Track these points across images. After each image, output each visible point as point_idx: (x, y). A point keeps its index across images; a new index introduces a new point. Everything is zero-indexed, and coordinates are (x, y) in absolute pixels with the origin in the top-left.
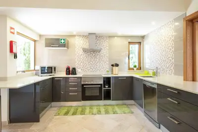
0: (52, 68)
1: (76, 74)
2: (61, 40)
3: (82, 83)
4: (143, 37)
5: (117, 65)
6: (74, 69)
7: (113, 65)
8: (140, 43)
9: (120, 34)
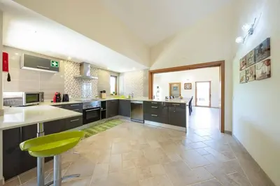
0: (39, 94)
1: (68, 101)
2: (53, 62)
3: (84, 108)
4: (119, 74)
5: (104, 92)
6: (67, 95)
7: (101, 92)
8: (116, 77)
9: (108, 69)
